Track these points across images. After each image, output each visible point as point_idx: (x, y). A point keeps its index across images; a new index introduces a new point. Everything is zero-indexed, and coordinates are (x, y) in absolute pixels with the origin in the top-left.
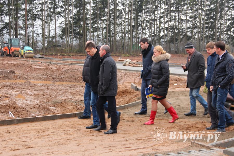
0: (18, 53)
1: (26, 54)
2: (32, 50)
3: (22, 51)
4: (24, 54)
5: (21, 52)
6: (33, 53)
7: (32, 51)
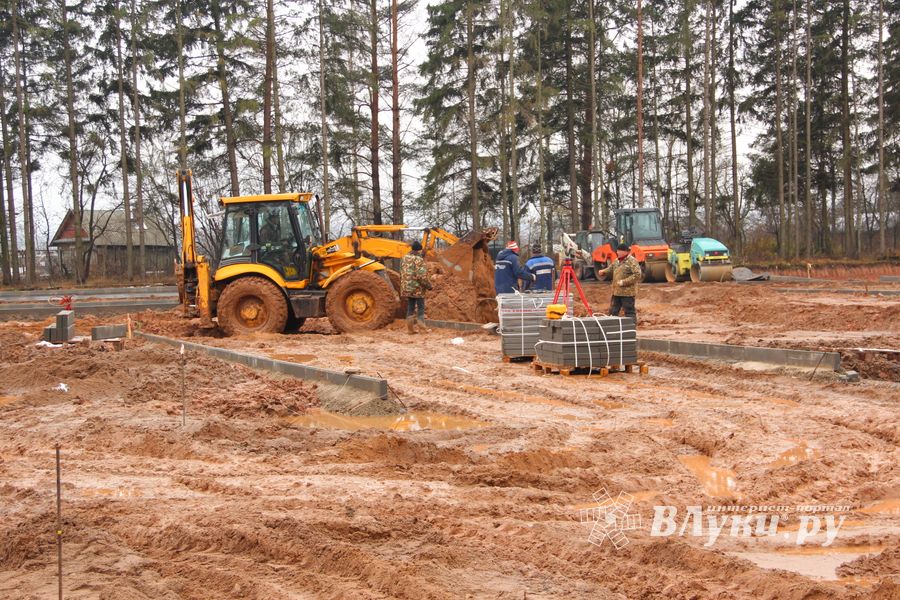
0: (663, 265)
1: (702, 269)
2: (726, 252)
3: (683, 257)
4: (696, 267)
5: (677, 262)
6: (728, 261)
7: (725, 256)
